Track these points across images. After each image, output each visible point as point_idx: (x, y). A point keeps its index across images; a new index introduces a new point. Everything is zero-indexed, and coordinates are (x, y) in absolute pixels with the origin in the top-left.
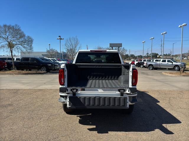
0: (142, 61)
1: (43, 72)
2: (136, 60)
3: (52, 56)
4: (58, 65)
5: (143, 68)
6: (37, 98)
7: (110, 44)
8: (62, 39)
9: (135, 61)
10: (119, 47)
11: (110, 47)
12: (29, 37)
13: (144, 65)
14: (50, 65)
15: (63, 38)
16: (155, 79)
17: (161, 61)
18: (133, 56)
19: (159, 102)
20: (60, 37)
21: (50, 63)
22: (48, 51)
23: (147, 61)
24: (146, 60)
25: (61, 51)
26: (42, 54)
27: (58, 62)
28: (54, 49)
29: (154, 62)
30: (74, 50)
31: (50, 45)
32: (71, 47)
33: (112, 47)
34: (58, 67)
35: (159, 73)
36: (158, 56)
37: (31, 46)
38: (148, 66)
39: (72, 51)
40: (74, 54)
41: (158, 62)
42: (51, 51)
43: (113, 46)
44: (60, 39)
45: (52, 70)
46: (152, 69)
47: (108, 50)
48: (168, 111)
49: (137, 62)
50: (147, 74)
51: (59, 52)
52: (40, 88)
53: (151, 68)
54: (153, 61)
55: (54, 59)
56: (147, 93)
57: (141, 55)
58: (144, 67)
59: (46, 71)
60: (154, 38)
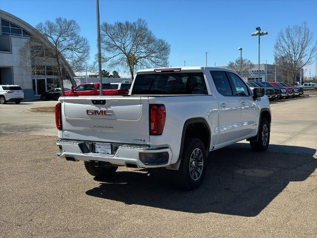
8: (263, 34)
15: (265, 32)
20: (258, 29)
31: (241, 49)
42: (237, 64)
44: (260, 34)
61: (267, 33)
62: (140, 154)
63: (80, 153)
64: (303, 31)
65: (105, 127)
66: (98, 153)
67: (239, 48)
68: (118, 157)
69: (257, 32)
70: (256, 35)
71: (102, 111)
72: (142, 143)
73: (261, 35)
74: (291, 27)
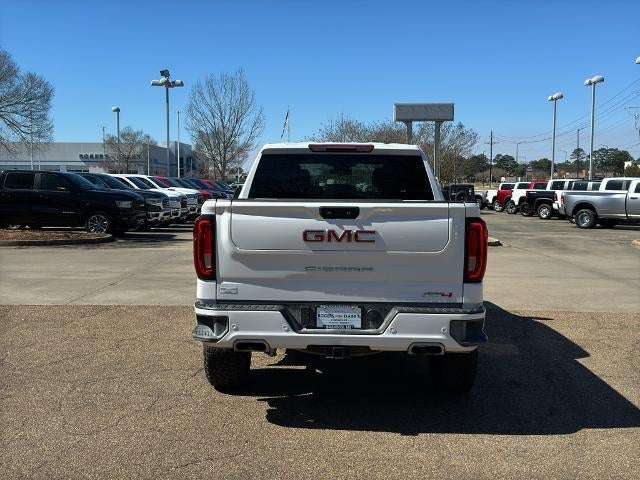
0: (548, 189)
1: (94, 235)
2: (517, 184)
3: (129, 163)
4: (160, 204)
5: (548, 218)
6: (93, 338)
7: (399, 107)
8: (174, 84)
9: (515, 190)
10: (439, 122)
11: (398, 120)
12: (31, 78)
13: (555, 206)
14: (126, 204)
15: (178, 81)
16: (592, 271)
17: (633, 187)
18: (507, 165)
19: (586, 355)
20: (164, 73)
21: (125, 197)
22: (110, 143)
23: (569, 188)
24: (567, 182)
25: (171, 140)
26: (81, 156)
27: (160, 190)
28: (135, 130)
29: (599, 194)
30: (228, 135)
31: (118, 110)
32: (218, 121)
33: (408, 122)
34: (161, 214)
35: (621, 242)
36: (627, 164)
37: (43, 117)
38: (570, 212)
39: (222, 141)
40: (228, 156)
41: (619, 195)
42: (122, 141)
43: (410, 117)
44: (168, 84)
45: (133, 226)
46: (592, 226)
47: (378, 146)
48: (615, 387)
49: (523, 193)
50: (563, 248)
51: (162, 143)
52: (99, 299)
53: (587, 221)
54: (596, 187)
55: (142, 179)
56: (546, 323)
57: (545, 160)
58: (555, 214)
59: (107, 232)
60: (602, 80)
61: (182, 84)
62: (453, 323)
63: (287, 331)
64: (237, 86)
65: (350, 269)
66: (324, 327)
67: (114, 108)
68: (395, 333)
69: (163, 79)
70: (161, 85)
71: (349, 232)
72: (445, 300)
73: (170, 86)
74: (217, 77)
